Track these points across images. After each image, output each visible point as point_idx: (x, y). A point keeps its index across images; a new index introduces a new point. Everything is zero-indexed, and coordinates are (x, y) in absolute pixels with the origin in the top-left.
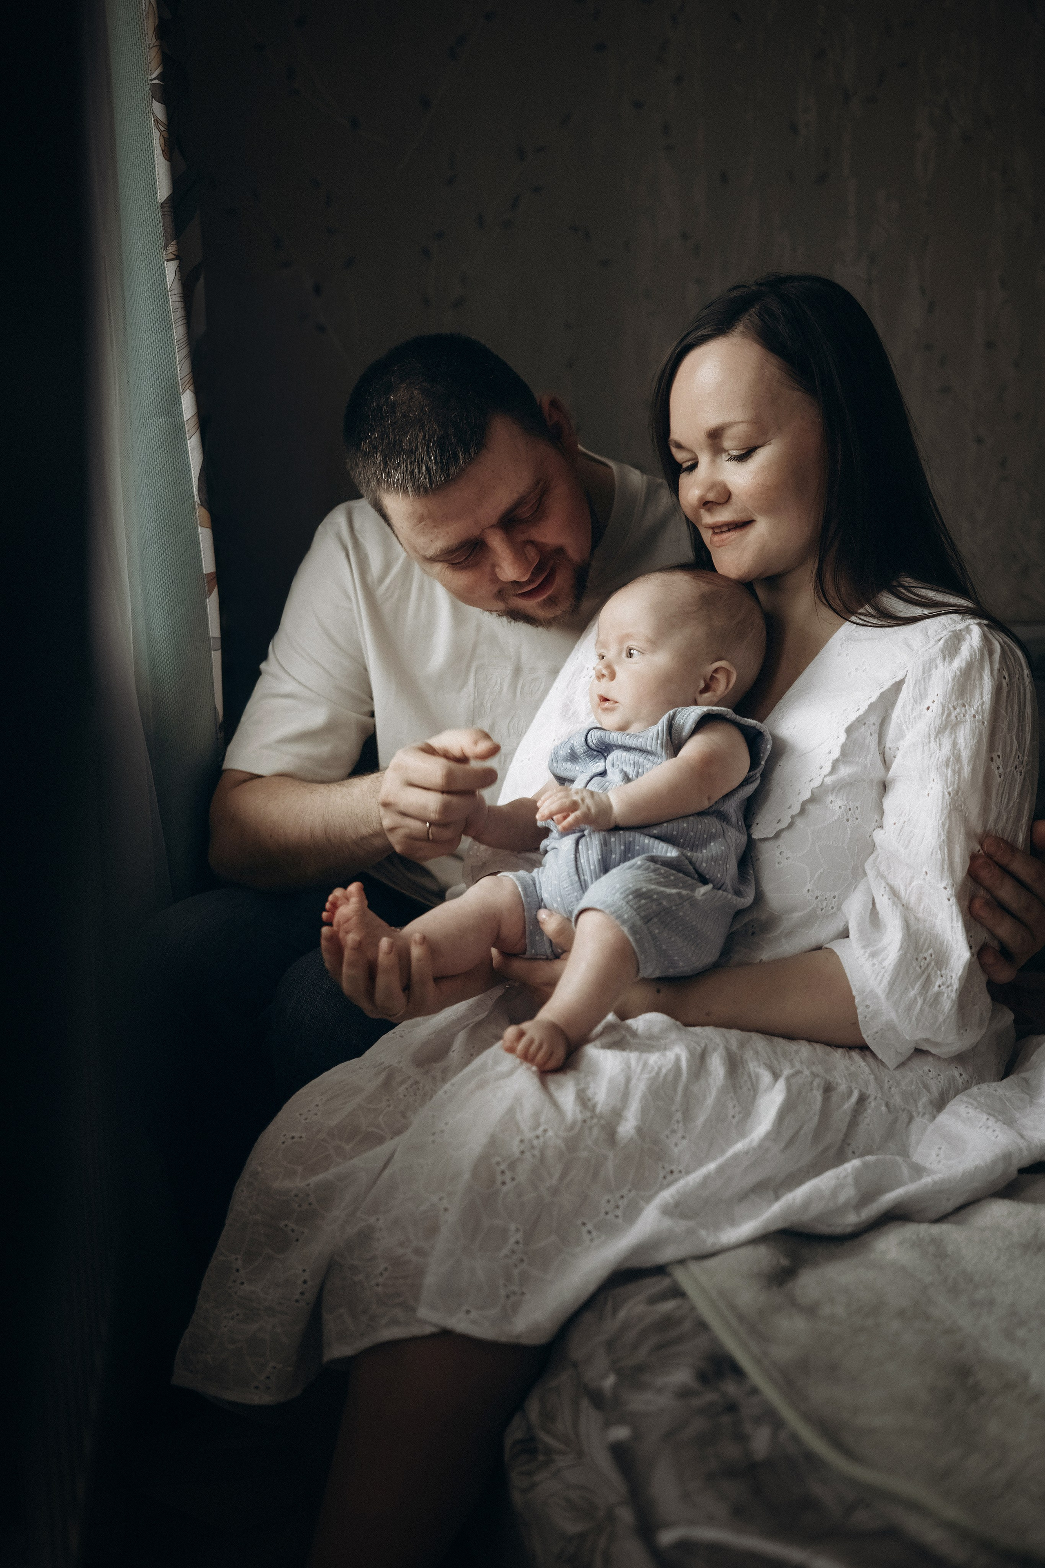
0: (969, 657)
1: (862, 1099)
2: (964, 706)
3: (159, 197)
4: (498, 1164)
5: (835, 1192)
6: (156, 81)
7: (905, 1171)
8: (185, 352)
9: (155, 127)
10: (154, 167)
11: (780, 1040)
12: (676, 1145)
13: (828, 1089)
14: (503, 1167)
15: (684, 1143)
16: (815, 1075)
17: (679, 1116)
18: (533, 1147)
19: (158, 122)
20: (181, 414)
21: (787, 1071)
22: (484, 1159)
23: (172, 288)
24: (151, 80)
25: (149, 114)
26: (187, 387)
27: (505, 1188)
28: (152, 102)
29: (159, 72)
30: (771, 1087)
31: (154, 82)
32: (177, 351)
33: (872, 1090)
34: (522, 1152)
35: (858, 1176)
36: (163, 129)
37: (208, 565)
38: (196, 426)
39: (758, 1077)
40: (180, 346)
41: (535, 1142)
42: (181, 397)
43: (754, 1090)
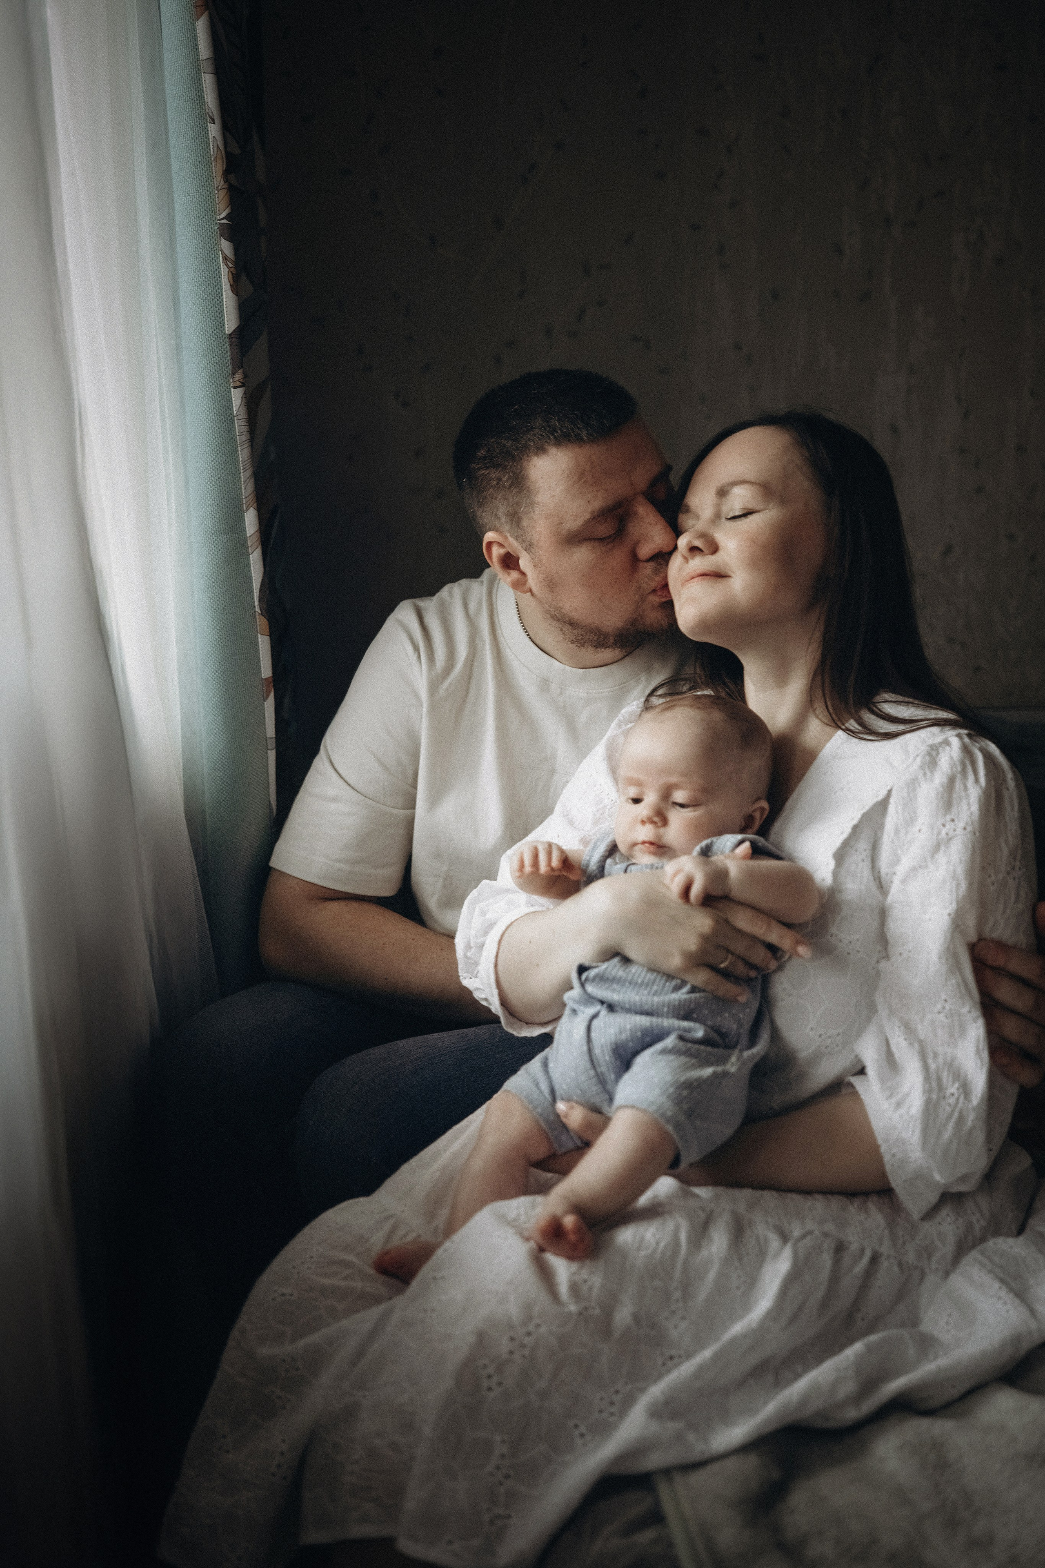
0: (949, 771)
1: (875, 1258)
2: (953, 820)
3: (227, 329)
4: (485, 1366)
5: (835, 1385)
6: (225, 221)
7: (912, 1351)
8: (249, 472)
9: (224, 264)
10: (222, 300)
11: (795, 1196)
12: (676, 1327)
13: (840, 1248)
14: (490, 1370)
15: (684, 1324)
16: (826, 1235)
17: (677, 1294)
18: (523, 1346)
19: (226, 259)
20: (245, 530)
21: (797, 1233)
22: (469, 1362)
23: (238, 414)
24: (219, 220)
25: (217, 251)
26: (250, 505)
27: (491, 1395)
28: (220, 241)
29: (228, 213)
30: (777, 1254)
31: (222, 222)
32: (242, 471)
33: (885, 1249)
34: (511, 1353)
35: (860, 1361)
36: (231, 265)
37: (266, 671)
38: (259, 542)
39: (766, 1240)
40: (245, 467)
41: (526, 1340)
42: (244, 515)
43: (762, 1254)
